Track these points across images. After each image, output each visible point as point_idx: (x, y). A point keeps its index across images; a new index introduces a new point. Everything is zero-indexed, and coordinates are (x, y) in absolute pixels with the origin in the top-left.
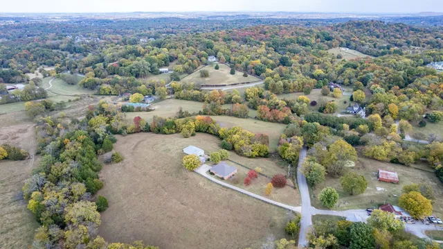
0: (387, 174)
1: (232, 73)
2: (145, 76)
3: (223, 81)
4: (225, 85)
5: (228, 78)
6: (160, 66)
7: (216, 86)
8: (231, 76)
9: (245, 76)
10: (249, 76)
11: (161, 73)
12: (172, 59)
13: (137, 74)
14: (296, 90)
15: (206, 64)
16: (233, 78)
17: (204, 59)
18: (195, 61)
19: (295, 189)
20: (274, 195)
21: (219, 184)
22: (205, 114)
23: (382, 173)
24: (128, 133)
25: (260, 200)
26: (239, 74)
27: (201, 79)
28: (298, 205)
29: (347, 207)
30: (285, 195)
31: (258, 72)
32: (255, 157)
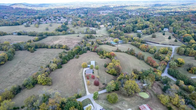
1: (169, 38)
2: (130, 32)
3: (160, 41)
4: (159, 44)
5: (165, 40)
6: (139, 29)
7: (155, 43)
9: (176, 41)
10: (178, 41)
11: (137, 32)
12: (147, 27)
13: (127, 31)
14: (192, 55)
15: (160, 32)
16: (167, 41)
17: (160, 29)
18: (154, 29)
19: (100, 89)
20: (90, 86)
21: (82, 75)
22: (127, 53)
23: (143, 106)
24: (92, 51)
25: (84, 85)
26: (173, 39)
27: (151, 38)
28: (91, 93)
29: (101, 104)
30: (93, 88)
31: (185, 41)
32: (109, 74)
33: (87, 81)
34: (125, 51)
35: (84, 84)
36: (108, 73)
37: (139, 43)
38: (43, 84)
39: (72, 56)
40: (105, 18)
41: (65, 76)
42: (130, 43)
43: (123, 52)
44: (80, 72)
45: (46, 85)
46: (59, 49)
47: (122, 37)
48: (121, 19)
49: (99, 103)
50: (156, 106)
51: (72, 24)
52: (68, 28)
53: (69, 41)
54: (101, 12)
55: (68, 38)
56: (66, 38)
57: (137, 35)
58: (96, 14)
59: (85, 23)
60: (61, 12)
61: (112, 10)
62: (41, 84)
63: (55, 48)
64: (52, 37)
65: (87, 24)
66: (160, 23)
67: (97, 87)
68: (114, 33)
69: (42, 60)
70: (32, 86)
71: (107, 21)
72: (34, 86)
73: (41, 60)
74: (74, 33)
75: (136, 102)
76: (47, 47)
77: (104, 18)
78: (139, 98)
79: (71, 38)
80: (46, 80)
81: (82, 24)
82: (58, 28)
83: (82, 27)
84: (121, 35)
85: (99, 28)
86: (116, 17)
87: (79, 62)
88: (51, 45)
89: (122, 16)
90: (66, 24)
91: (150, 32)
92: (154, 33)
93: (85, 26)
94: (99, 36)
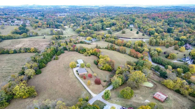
0: (159, 95)
1: (137, 33)
2: (99, 30)
3: (131, 36)
4: (130, 38)
5: (134, 35)
6: (108, 27)
7: (126, 38)
8: (136, 34)
9: (143, 35)
10: (145, 35)
11: (106, 30)
12: (114, 24)
13: (96, 29)
14: (162, 45)
15: (127, 28)
16: (136, 36)
17: (127, 26)
18: (122, 26)
19: (104, 87)
20: (91, 87)
21: (75, 76)
22: (107, 49)
23: (157, 94)
24: (70, 51)
25: (84, 86)
26: (141, 34)
27: (121, 34)
28: (96, 94)
29: (116, 102)
30: (96, 88)
31: (150, 34)
32: (104, 70)
33: (84, 82)
34: (105, 48)
35: (82, 86)
36: (102, 69)
37: (113, 39)
38: (24, 97)
39: (49, 57)
40: (67, 19)
41: (53, 81)
42: (102, 40)
43: (103, 48)
44: (70, 74)
45: (29, 97)
46: (25, 53)
47: (93, 35)
48: (83, 19)
49: (114, 102)
50: (166, 92)
51: (31, 26)
52: (27, 31)
53: (34, 44)
54: (58, 15)
55: (33, 41)
56: (30, 41)
57: (107, 33)
58: (54, 16)
59: (47, 25)
60: (9, 15)
61: (68, 13)
62: (21, 97)
63: (20, 52)
64: (10, 41)
65: (50, 26)
66: (125, 20)
67: (100, 86)
68: (84, 32)
69: (8, 68)
70: (7, 103)
71: (69, 22)
72: (9, 103)
73: (4, 69)
74: (37, 35)
75: (147, 92)
76: (8, 53)
77: (64, 19)
78: (147, 88)
79: (36, 40)
80: (29, 91)
81: (44, 25)
82: (15, 30)
83: (44, 28)
84: (92, 33)
85: (64, 29)
86: (78, 18)
87: (63, 64)
88: (13, 50)
89: (84, 16)
90: (24, 25)
91: (119, 29)
92: (122, 29)
93: (47, 27)
94: (68, 37)
